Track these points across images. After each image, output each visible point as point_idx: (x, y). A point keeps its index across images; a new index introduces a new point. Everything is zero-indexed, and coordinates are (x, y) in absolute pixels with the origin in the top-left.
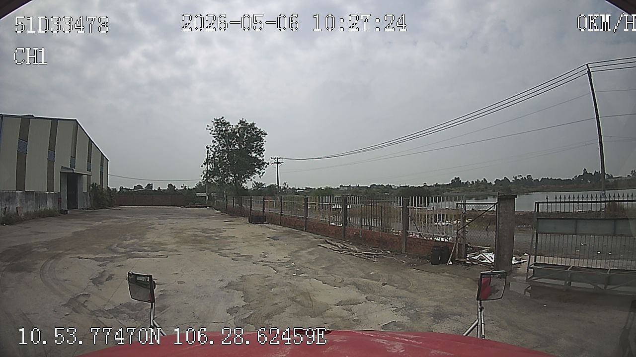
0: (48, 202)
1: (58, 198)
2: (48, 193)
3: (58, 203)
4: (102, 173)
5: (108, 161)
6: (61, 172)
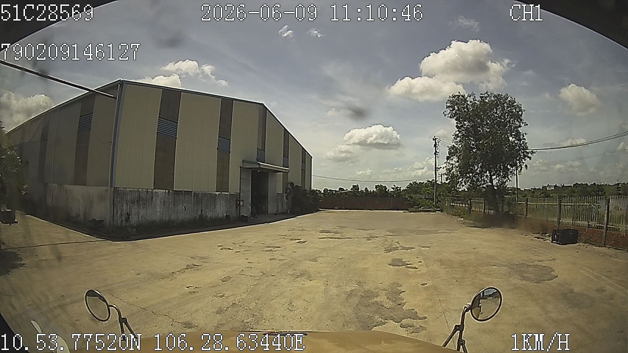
0: (217, 206)
1: (235, 200)
2: (218, 193)
3: (236, 207)
4: (303, 171)
5: (312, 157)
6: (240, 167)
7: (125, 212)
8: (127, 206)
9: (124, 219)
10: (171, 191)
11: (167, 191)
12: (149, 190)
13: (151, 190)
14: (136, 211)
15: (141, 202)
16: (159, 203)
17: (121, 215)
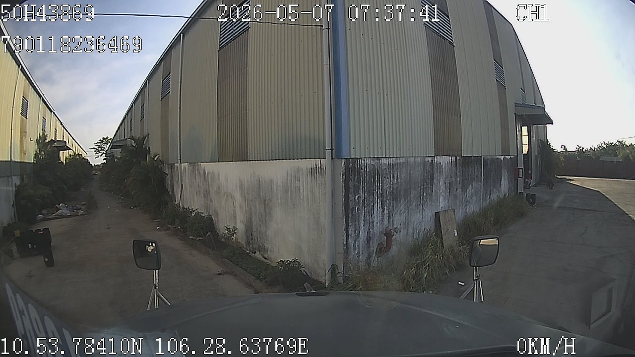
0: (502, 180)
2: (502, 158)
6: (515, 114)
7: (377, 228)
8: (383, 211)
9: (374, 247)
10: (458, 158)
11: (454, 158)
12: (427, 159)
13: (430, 159)
14: (403, 218)
15: (413, 193)
16: (442, 187)
17: (369, 239)
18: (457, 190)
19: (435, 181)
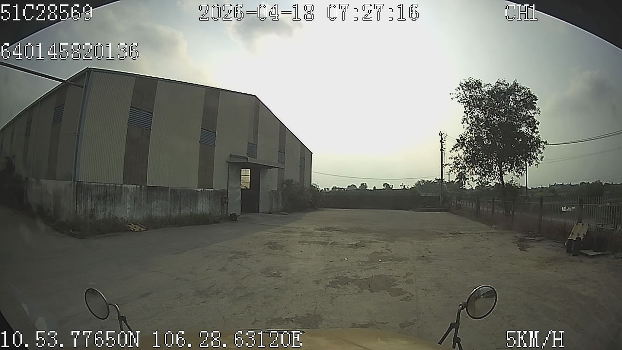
0: (199, 203)
1: (222, 197)
2: (199, 190)
3: (222, 205)
4: (302, 167)
5: (312, 154)
6: (227, 162)
7: (89, 208)
8: (92, 202)
9: (87, 215)
10: (143, 186)
11: (138, 186)
12: (117, 185)
13: (120, 185)
14: (102, 207)
15: (108, 198)
16: (128, 198)
17: (85, 211)
18: (141, 202)
19: (123, 195)
